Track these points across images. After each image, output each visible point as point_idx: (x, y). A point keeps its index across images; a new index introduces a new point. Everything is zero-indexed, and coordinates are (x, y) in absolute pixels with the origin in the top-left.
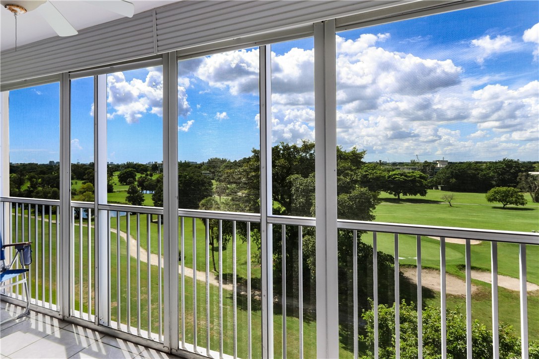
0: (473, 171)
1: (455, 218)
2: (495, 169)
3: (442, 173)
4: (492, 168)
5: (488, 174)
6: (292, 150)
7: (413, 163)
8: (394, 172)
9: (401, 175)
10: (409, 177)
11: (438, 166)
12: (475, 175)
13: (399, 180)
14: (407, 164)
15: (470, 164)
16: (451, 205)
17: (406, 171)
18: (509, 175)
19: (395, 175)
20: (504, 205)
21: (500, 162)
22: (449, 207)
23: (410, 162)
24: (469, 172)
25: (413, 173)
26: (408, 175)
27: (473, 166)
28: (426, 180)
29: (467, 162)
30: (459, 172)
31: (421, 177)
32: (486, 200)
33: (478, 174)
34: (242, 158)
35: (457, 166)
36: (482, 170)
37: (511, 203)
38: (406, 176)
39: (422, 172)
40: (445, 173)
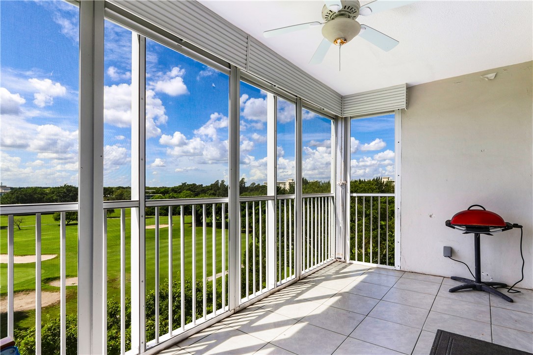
0: (39, 196)
1: (27, 239)
2: (58, 193)
3: (7, 198)
4: (55, 193)
5: (52, 197)
12: (40, 199)
16: (19, 229)
18: (69, 198)
20: (68, 222)
21: (61, 187)
22: (18, 230)
24: (36, 197)
27: (38, 191)
30: (25, 196)
32: (53, 220)
33: (44, 197)
35: (23, 191)
36: (46, 194)
37: (73, 220)
40: (11, 198)
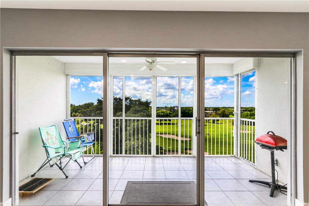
6: (118, 100)
7: (166, 107)
8: (159, 111)
9: (162, 112)
10: (165, 113)
11: (176, 109)
12: (188, 112)
13: (161, 115)
14: (163, 108)
15: (186, 108)
17: (164, 111)
19: (160, 112)
23: (164, 107)
25: (167, 111)
26: (165, 112)
27: (188, 109)
28: (171, 115)
29: (186, 107)
30: (183, 111)
31: (170, 113)
34: (84, 104)
35: (182, 109)
38: (164, 113)
39: (170, 111)
